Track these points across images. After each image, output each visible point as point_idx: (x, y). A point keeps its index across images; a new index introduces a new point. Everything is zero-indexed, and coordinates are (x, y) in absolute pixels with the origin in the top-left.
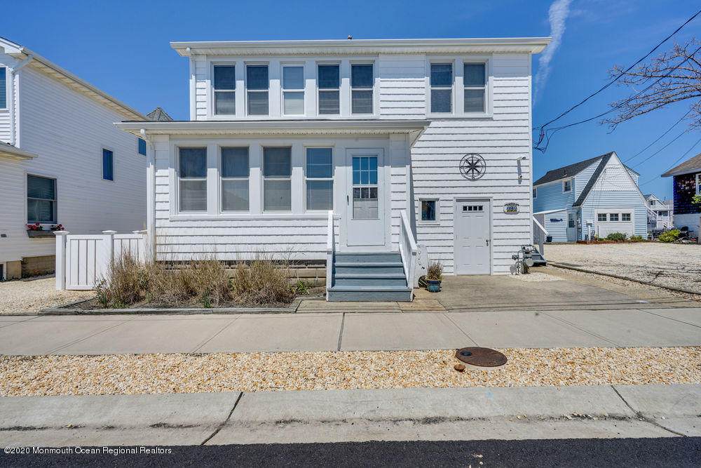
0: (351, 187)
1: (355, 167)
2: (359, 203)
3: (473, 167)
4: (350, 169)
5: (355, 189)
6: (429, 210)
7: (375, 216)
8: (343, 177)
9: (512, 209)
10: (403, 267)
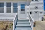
0: (20, 9)
1: (21, 6)
2: (21, 12)
3: (36, 8)
4: (20, 6)
5: (21, 9)
6: (31, 13)
7: (24, 14)
8: (19, 7)
9: (41, 13)
10: (29, 23)
